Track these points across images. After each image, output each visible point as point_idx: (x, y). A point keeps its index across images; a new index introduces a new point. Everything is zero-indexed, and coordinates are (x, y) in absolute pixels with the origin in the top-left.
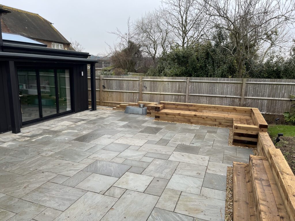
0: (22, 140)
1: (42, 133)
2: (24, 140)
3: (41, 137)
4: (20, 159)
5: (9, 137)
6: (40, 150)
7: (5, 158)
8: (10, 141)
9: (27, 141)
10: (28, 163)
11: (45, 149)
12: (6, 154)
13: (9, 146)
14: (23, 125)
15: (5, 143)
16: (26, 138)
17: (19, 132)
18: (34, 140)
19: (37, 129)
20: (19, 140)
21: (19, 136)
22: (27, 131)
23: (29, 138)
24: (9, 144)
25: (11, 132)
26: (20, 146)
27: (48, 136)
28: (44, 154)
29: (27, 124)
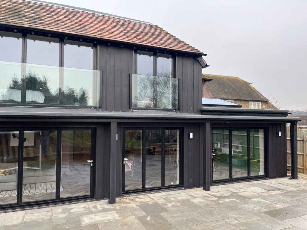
0: (211, 199)
1: (230, 195)
2: (212, 199)
3: (228, 200)
4: (206, 220)
5: (200, 193)
6: (225, 215)
7: (193, 214)
8: (200, 198)
9: (215, 201)
10: (212, 226)
11: (230, 215)
12: (195, 210)
13: (198, 203)
14: (213, 183)
15: (196, 199)
16: (214, 197)
17: (209, 190)
18: (221, 202)
19: (225, 190)
20: (209, 199)
21: (209, 194)
22: (216, 190)
23: (216, 199)
24: (199, 200)
25: (202, 188)
26: (208, 205)
27: (235, 201)
28: (228, 221)
29: (217, 182)
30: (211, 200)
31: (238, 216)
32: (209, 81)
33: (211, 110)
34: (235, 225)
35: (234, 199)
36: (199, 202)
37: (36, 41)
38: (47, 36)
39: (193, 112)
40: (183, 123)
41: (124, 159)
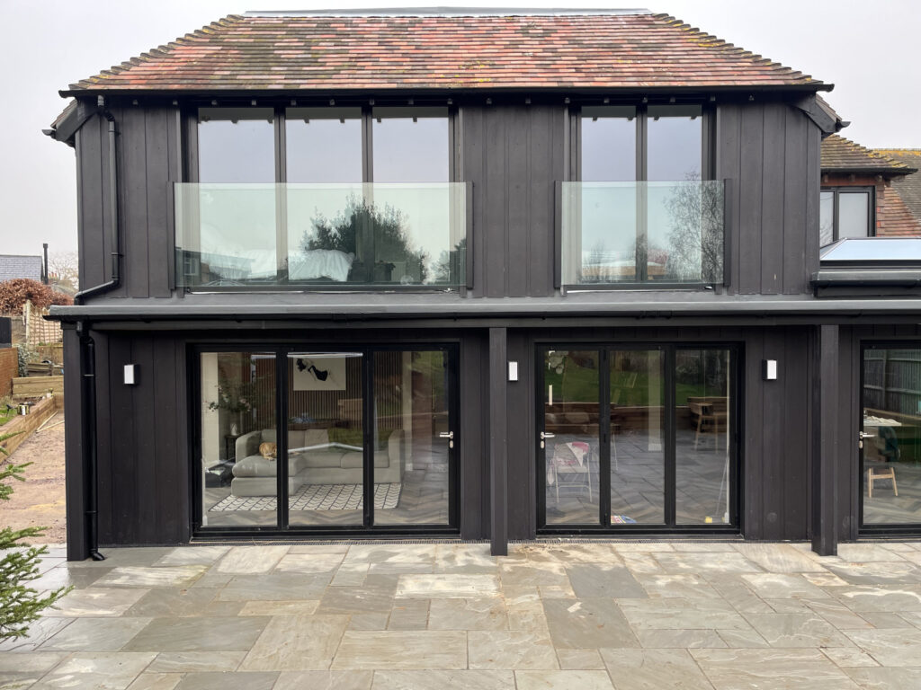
0: (819, 581)
1: (903, 578)
2: (824, 581)
3: (881, 593)
4: (758, 640)
5: (791, 560)
6: (837, 636)
7: (723, 618)
8: (783, 573)
9: (832, 589)
10: (766, 662)
11: (856, 638)
12: (738, 607)
13: (765, 587)
14: (860, 532)
15: (766, 575)
16: (837, 579)
17: (831, 552)
18: (850, 595)
19: (898, 558)
20: (811, 580)
21: (823, 565)
22: (861, 556)
23: (843, 583)
24: (771, 580)
25: (810, 545)
26: (795, 597)
27: (910, 596)
28: (835, 654)
29: (880, 532)
30: (822, 584)
31: (887, 644)
32: (904, 174)
33: (855, 279)
34: (853, 672)
35: (910, 590)
36: (771, 585)
37: (311, 121)
38: (327, 105)
39: (782, 290)
40: (742, 329)
41: (542, 434)
